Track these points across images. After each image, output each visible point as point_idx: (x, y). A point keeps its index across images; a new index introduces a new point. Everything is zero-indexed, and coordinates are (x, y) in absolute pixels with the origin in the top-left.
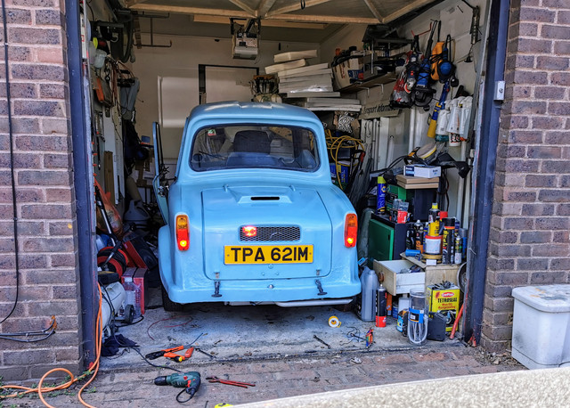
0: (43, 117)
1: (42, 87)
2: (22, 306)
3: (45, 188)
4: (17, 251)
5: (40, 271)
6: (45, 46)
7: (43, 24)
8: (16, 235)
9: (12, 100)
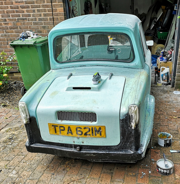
1: (60, 18)
6: (60, 8)
7: (59, 3)
9: (54, 21)
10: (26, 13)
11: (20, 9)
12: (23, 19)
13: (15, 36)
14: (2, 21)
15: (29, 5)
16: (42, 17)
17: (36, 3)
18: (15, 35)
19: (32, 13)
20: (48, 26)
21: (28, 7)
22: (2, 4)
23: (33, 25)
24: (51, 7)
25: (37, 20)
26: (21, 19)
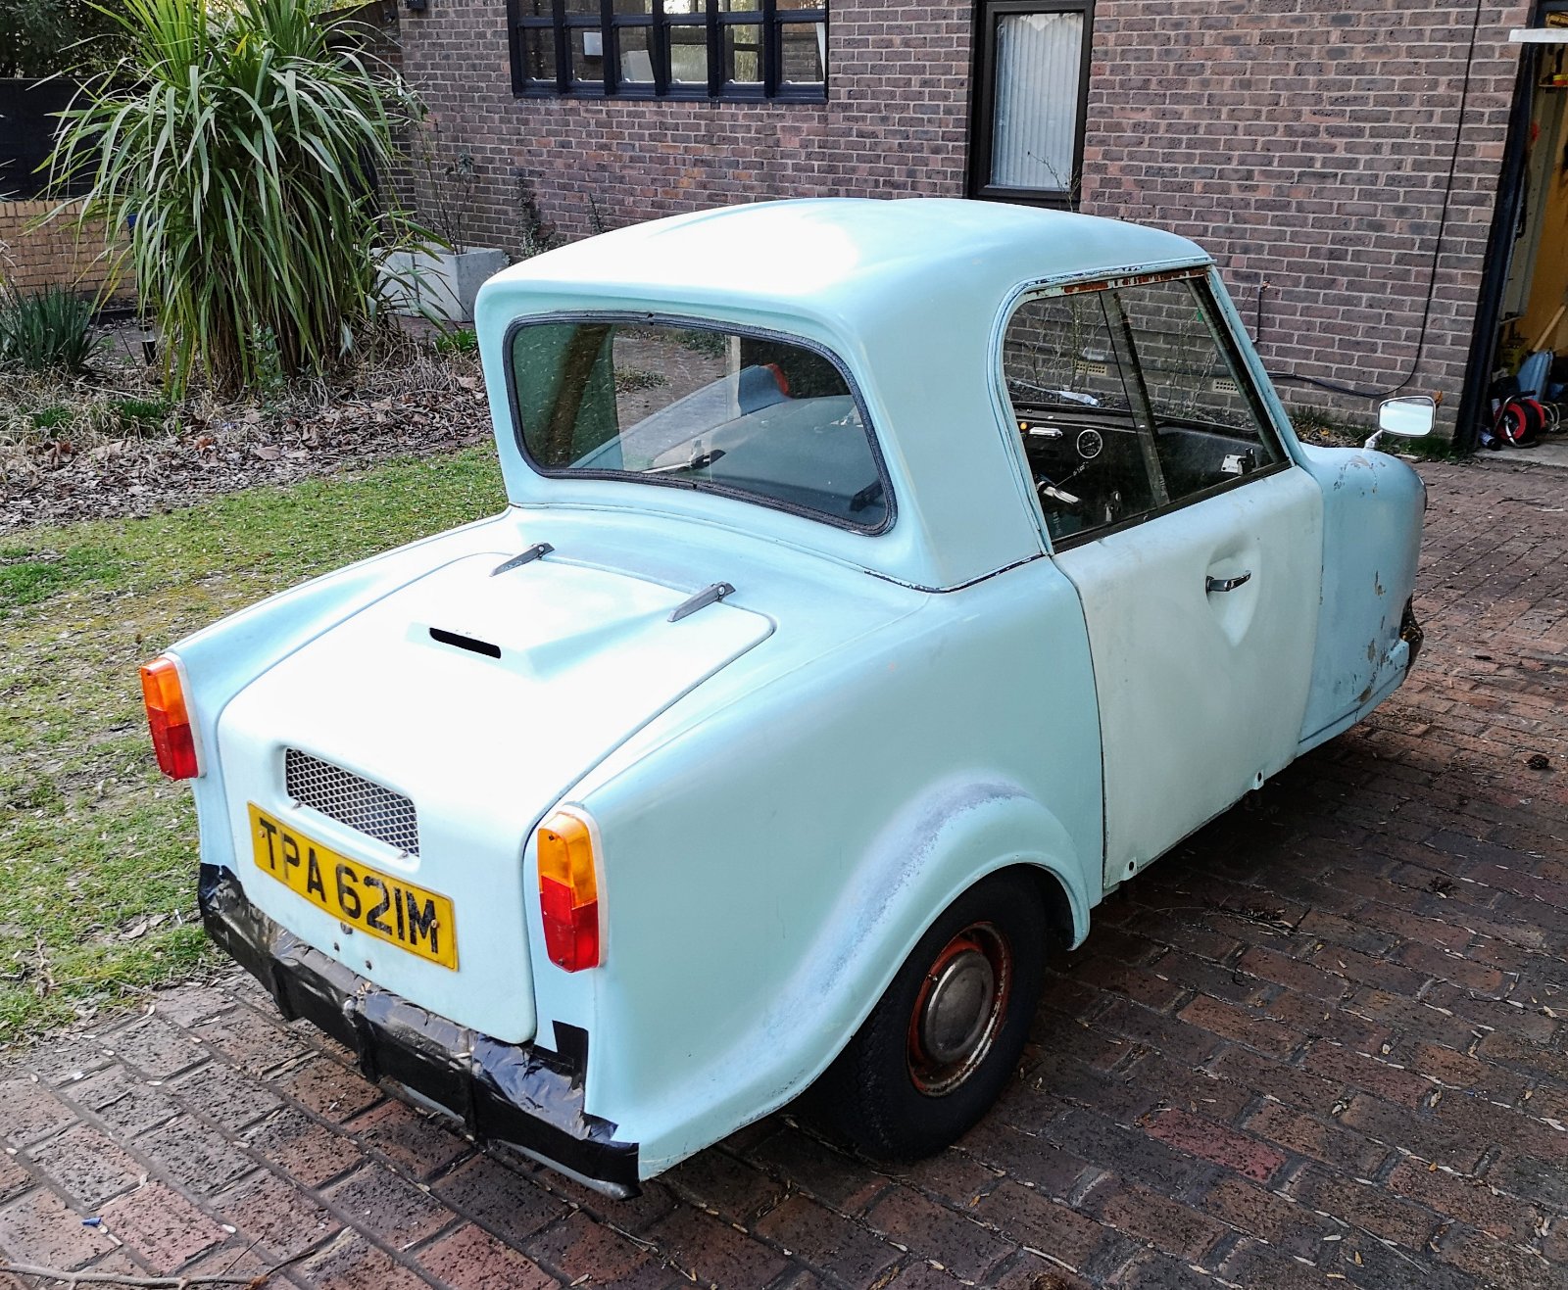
0: (1474, 207)
1: (1480, 180)
2: (1416, 379)
3: (1460, 271)
4: (1424, 327)
5: (1439, 347)
6: (1491, 143)
7: (1493, 123)
8: (1426, 313)
9: (1451, 192)
10: (1341, 154)
11: (1324, 138)
12: (1323, 176)
13: (1265, 237)
14: (1236, 176)
15: (1362, 125)
16: (1407, 171)
17: (1396, 120)
18: (1268, 232)
19: (1368, 157)
20: (1420, 209)
21: (1359, 132)
22: (1258, 118)
23: (1356, 197)
24: (1455, 136)
25: (1382, 180)
26: (1314, 174)
